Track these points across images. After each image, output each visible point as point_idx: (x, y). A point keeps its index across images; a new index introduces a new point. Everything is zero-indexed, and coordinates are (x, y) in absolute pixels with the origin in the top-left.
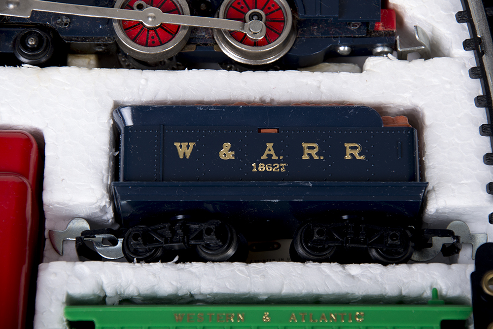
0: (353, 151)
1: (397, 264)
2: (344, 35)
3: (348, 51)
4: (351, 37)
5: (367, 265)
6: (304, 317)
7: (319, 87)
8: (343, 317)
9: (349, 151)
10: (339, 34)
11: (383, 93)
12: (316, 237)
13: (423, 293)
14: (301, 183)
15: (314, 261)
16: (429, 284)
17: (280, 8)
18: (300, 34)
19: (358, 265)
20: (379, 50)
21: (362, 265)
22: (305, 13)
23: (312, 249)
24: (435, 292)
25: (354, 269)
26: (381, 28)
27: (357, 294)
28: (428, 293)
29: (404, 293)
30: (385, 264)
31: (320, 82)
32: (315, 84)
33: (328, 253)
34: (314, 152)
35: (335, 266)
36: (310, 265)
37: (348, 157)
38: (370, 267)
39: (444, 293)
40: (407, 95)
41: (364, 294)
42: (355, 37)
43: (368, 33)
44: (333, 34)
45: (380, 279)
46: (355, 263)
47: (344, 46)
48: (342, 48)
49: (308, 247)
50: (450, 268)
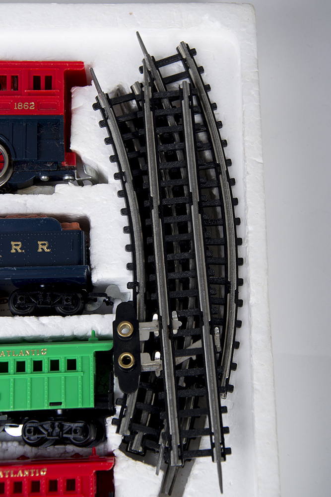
0: (43, 247)
1: (71, 315)
2: (43, 170)
3: (47, 179)
4: (47, 171)
5: (53, 317)
6: (9, 354)
7: (25, 204)
8: (33, 353)
9: (40, 246)
10: (40, 169)
11: (65, 207)
12: (19, 302)
13: (87, 333)
14: (9, 268)
15: (20, 315)
16: (90, 328)
17: (2, 154)
18: (16, 170)
19: (47, 317)
20: (67, 178)
21: (49, 317)
22: (16, 158)
23: (18, 308)
24: (94, 332)
25: (44, 319)
26: (66, 165)
27: (46, 335)
28: (90, 333)
29: (75, 334)
30: (64, 315)
31: (26, 201)
32: (23, 202)
33: (29, 310)
34: (18, 248)
35: (33, 318)
36: (17, 318)
37: (40, 250)
38: (54, 318)
39: (99, 333)
40: (80, 208)
41: (50, 335)
42: (50, 171)
43: (58, 168)
44: (36, 169)
45: (60, 326)
46: (45, 316)
47: (45, 176)
48: (43, 177)
49: (16, 307)
50: (103, 317)
